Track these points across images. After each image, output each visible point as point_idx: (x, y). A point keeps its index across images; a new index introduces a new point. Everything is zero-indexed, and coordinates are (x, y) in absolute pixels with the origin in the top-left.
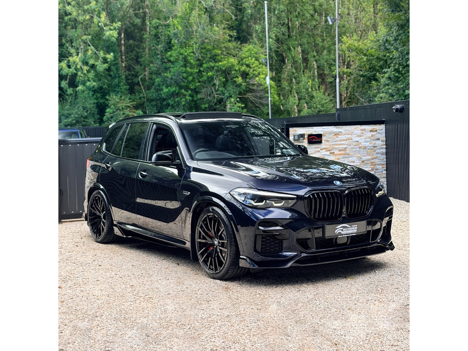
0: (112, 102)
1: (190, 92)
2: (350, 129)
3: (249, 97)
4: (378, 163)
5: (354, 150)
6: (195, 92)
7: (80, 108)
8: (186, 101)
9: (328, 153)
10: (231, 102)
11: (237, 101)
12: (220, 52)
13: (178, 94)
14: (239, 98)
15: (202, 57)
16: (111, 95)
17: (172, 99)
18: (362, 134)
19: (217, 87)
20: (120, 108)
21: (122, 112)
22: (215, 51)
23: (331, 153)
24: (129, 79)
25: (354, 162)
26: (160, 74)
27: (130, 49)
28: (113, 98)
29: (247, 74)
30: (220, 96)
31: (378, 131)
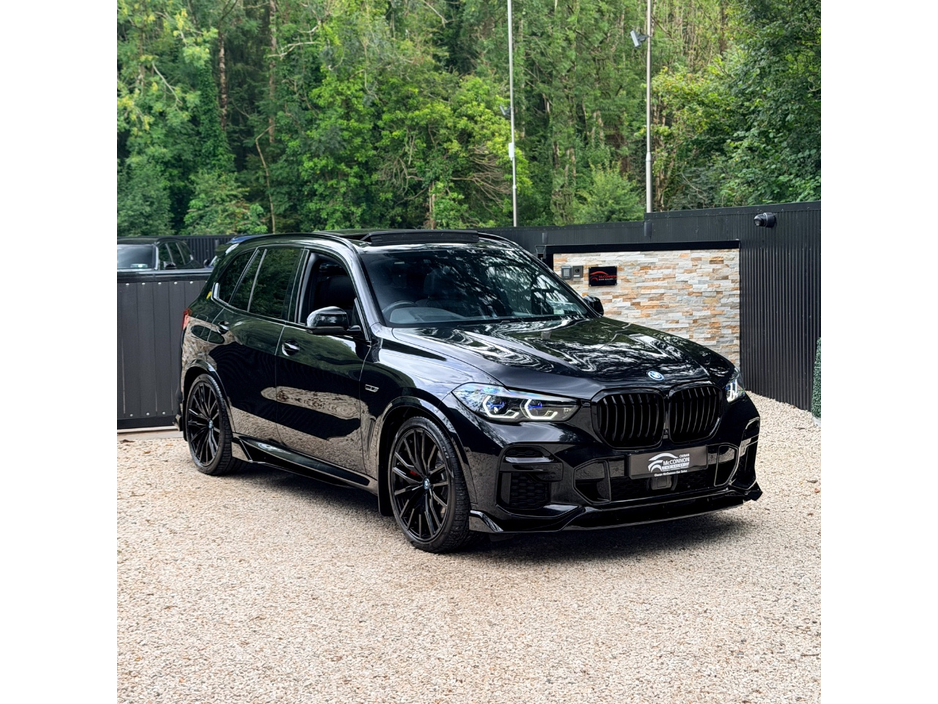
0: (202, 187)
1: (356, 169)
2: (672, 257)
3: (474, 179)
4: (725, 324)
5: (678, 298)
6: (367, 169)
7: (137, 198)
8: (348, 186)
9: (628, 304)
10: (437, 190)
11: (450, 188)
12: (417, 90)
13: (332, 173)
14: (452, 181)
15: (380, 99)
16: (200, 171)
17: (321, 182)
18: (694, 268)
19: (410, 159)
20: (218, 199)
21: (220, 208)
22: (406, 88)
23: (633, 304)
24: (234, 141)
25: (677, 322)
26: (296, 132)
27: (236, 80)
28: (205, 180)
29: (470, 135)
30: (416, 179)
31: (726, 262)
